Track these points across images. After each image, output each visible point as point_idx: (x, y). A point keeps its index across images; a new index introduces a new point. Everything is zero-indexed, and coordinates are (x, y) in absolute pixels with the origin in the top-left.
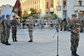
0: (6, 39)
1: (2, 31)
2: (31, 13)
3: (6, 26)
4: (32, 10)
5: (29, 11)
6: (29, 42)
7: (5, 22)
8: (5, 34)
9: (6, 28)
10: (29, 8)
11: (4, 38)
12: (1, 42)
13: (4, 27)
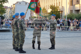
0: (19, 45)
1: (16, 34)
2: (51, 11)
3: (20, 28)
4: (52, 7)
5: (48, 9)
6: (49, 49)
7: (18, 23)
8: (18, 39)
9: (20, 31)
10: (48, 5)
11: (18, 43)
12: (14, 48)
13: (17, 28)
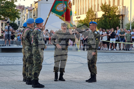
0: (33, 73)
1: (27, 55)
2: (103, 15)
3: (34, 44)
4: (105, 8)
5: (98, 11)
6: (87, 81)
7: (32, 36)
9: (34, 49)
10: (98, 4)
11: (31, 70)
13: (30, 45)
